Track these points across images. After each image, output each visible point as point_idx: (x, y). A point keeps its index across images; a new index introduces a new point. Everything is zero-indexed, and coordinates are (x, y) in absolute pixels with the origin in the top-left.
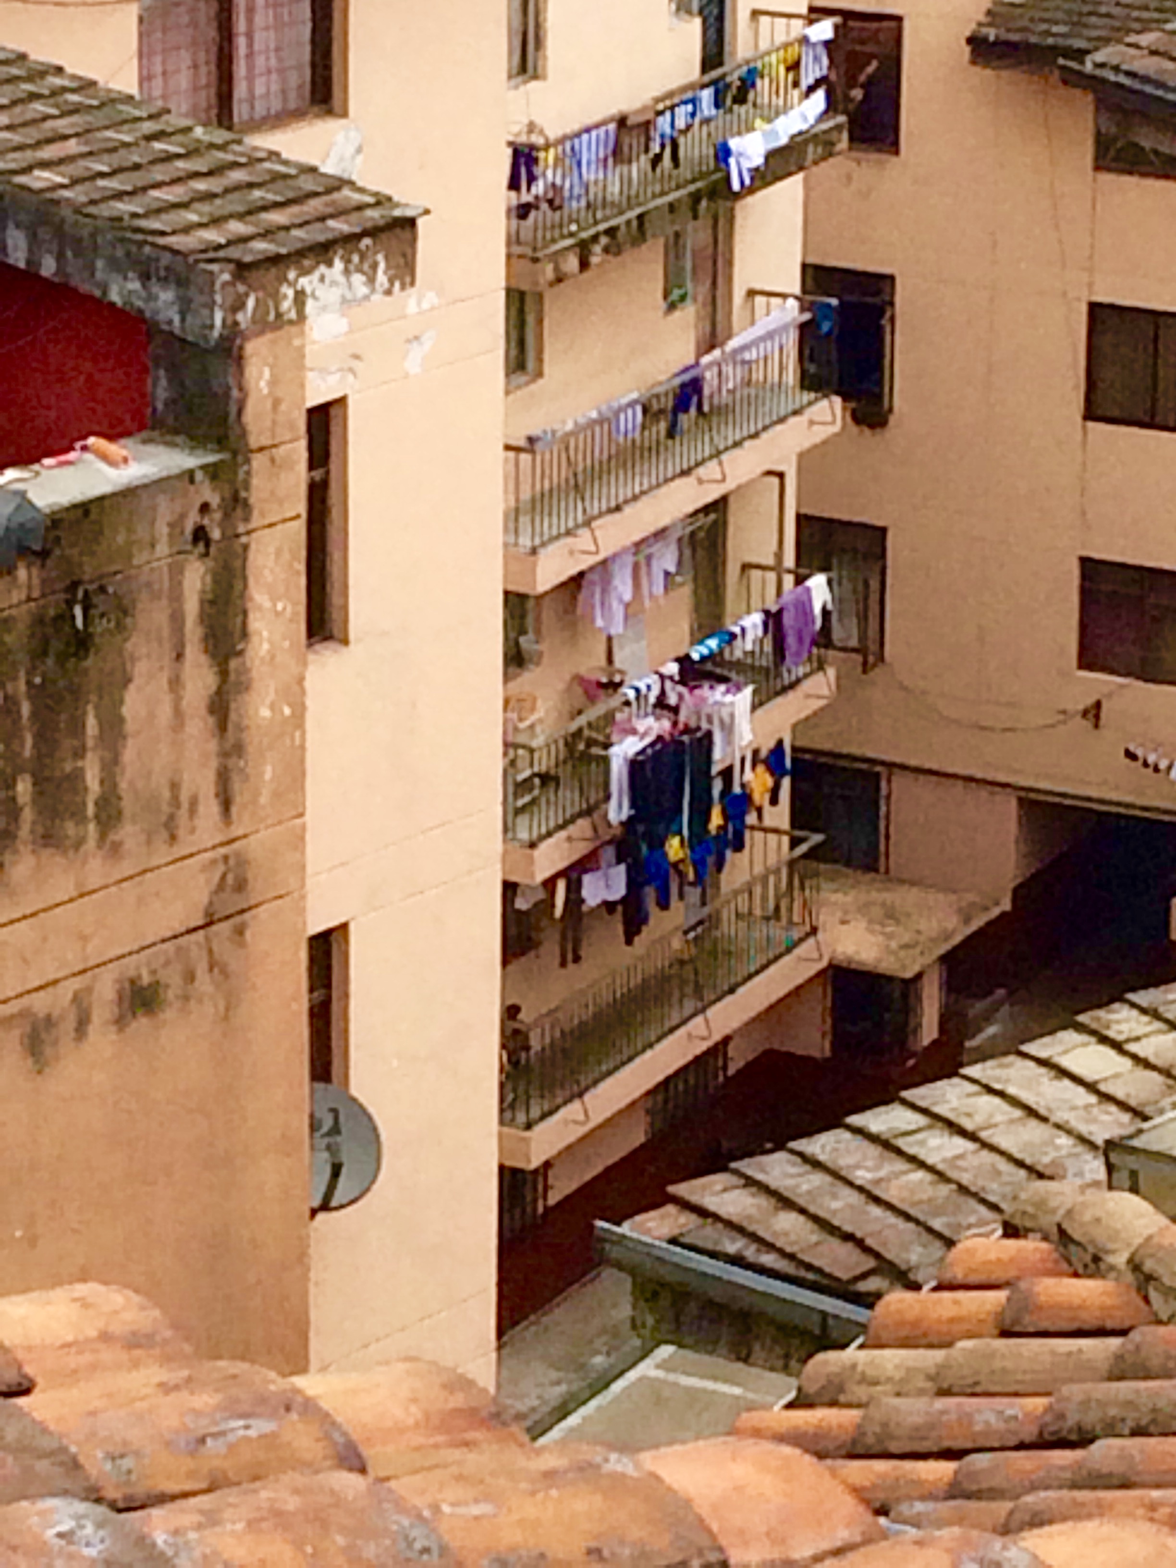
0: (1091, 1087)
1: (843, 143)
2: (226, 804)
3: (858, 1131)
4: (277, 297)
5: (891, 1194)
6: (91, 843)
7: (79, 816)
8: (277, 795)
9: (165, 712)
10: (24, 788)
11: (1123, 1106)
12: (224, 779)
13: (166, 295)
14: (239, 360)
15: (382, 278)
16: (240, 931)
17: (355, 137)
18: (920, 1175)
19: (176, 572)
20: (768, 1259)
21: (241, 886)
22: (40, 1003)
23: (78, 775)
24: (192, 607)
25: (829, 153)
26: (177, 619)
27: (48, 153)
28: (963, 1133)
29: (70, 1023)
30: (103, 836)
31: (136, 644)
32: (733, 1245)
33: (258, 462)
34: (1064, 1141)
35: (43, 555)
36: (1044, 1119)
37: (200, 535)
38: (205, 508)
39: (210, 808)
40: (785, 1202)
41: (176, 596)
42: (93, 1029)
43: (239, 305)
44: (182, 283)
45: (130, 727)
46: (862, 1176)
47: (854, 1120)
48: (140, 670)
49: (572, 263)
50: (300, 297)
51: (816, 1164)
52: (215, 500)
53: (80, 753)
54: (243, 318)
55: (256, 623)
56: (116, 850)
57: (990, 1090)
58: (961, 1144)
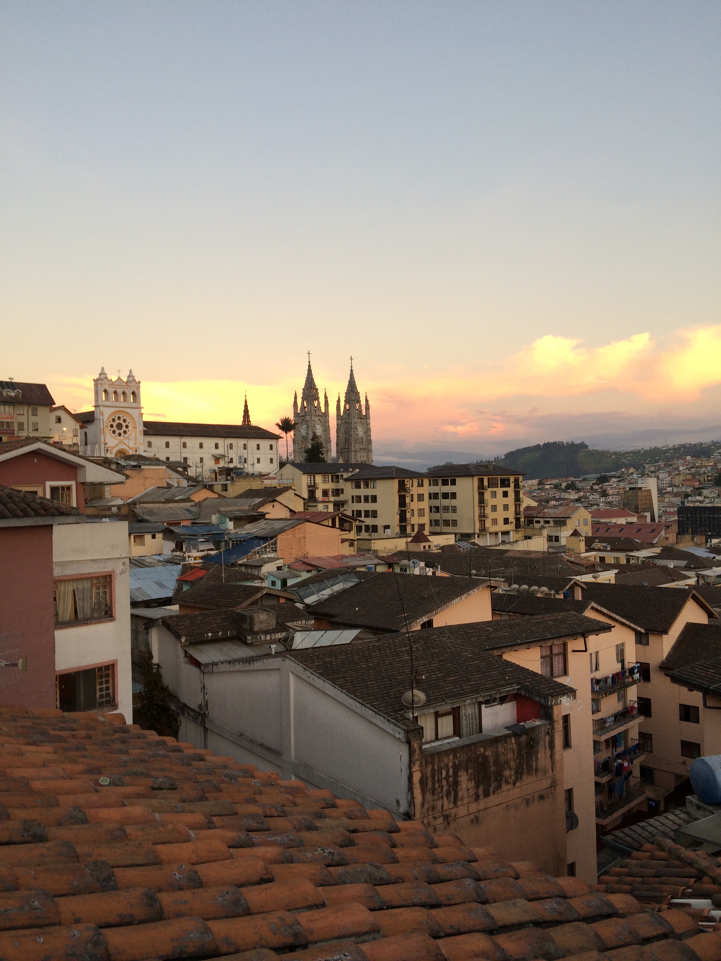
0: (672, 821)
1: (642, 680)
2: (553, 770)
3: (638, 825)
4: (557, 701)
5: (643, 835)
6: (534, 774)
7: (533, 771)
8: (559, 770)
9: (544, 756)
10: (525, 766)
11: (677, 825)
12: (552, 766)
13: (543, 700)
14: (553, 709)
15: (572, 698)
16: (555, 789)
17: (570, 679)
18: (647, 833)
19: (545, 737)
20: (626, 844)
21: (555, 782)
22: (528, 797)
23: (532, 766)
24: (547, 742)
25: (640, 682)
26: (545, 744)
27: (527, 680)
28: (654, 827)
29: (531, 800)
30: (536, 773)
31: (540, 747)
32: (620, 841)
33: (556, 723)
34: (669, 829)
35: (527, 734)
36: (666, 826)
37: (548, 732)
38: (548, 729)
39: (550, 771)
40: (628, 835)
41: (545, 741)
42: (535, 801)
43: (552, 701)
44: (545, 698)
45: (539, 758)
46: (639, 832)
47: (638, 824)
48: (540, 751)
49: (604, 695)
50: (561, 701)
51: (632, 830)
52: (550, 728)
53: (532, 762)
54: (553, 703)
55: (556, 745)
56: (537, 776)
57: (657, 821)
58: (653, 829)
